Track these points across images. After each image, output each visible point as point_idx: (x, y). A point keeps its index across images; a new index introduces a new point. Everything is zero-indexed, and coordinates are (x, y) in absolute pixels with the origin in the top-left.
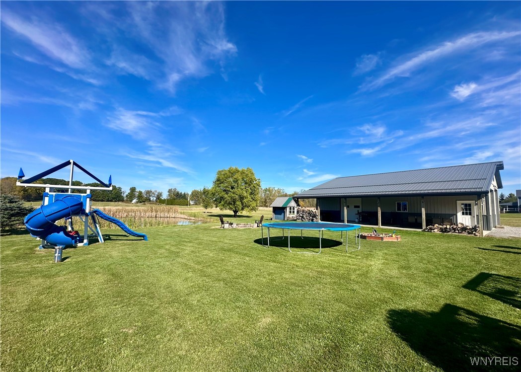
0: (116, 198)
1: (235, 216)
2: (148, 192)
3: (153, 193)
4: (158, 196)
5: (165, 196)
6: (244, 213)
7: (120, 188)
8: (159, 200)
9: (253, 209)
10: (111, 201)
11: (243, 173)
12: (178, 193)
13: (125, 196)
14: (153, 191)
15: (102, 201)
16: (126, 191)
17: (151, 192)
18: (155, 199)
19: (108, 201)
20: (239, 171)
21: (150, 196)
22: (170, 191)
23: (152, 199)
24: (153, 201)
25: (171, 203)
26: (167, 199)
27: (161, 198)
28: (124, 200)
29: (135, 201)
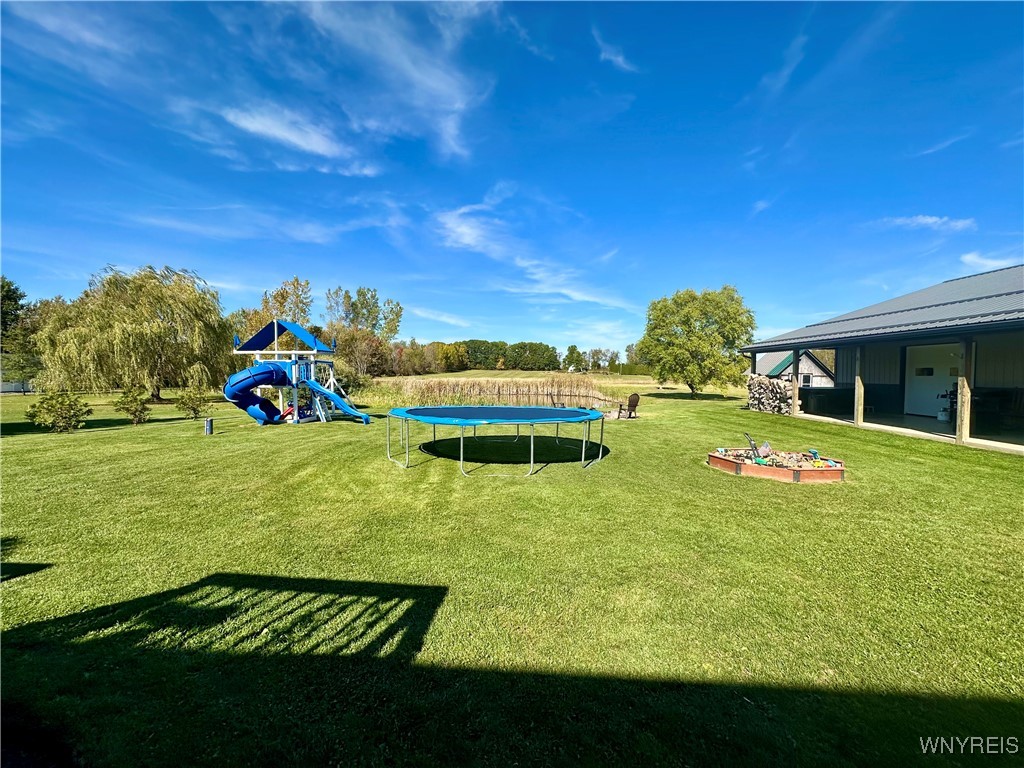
0: (548, 365)
1: (693, 396)
2: (596, 353)
3: (604, 354)
4: (612, 358)
5: (623, 359)
7: (554, 348)
8: (614, 368)
10: (544, 369)
11: (706, 299)
13: (561, 360)
14: (603, 350)
15: (532, 369)
16: (563, 352)
17: (600, 351)
18: (607, 364)
19: (539, 369)
20: (694, 298)
21: (599, 359)
22: (629, 349)
23: (602, 364)
24: (604, 368)
25: (628, 370)
26: (627, 365)
27: (617, 362)
28: (561, 367)
29: (571, 368)
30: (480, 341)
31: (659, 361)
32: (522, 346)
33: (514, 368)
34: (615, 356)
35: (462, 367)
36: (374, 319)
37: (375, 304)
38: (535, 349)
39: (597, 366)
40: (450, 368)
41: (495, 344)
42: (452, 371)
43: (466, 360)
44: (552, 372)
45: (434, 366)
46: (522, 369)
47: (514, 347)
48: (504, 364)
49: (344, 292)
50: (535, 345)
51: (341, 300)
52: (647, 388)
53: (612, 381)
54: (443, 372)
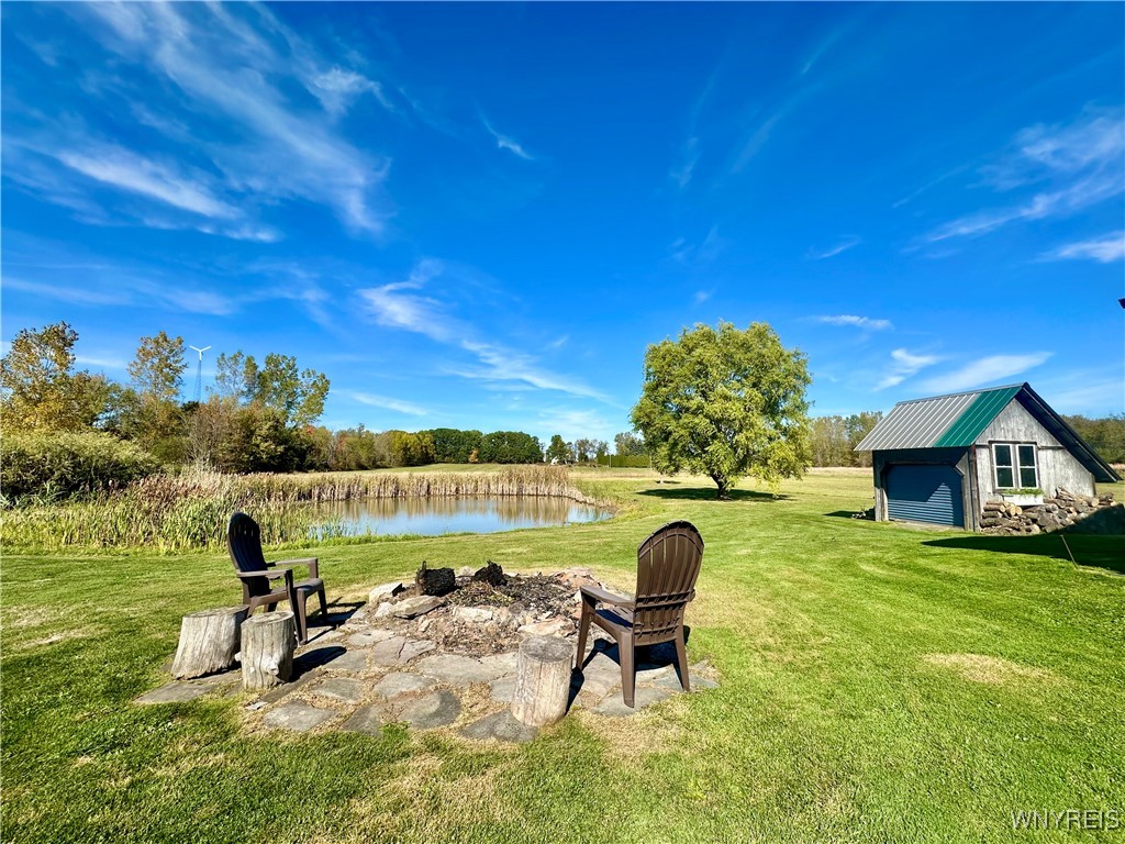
0: (530, 457)
1: (719, 494)
2: (583, 444)
3: (591, 445)
4: (600, 449)
5: (612, 450)
6: (745, 483)
7: (535, 438)
8: (603, 460)
9: (787, 470)
10: (523, 462)
12: (633, 442)
13: (544, 451)
14: (591, 440)
15: (511, 462)
16: (546, 443)
17: (587, 442)
18: (595, 455)
19: (519, 462)
21: (586, 450)
22: (618, 438)
23: (589, 456)
24: (592, 460)
25: (618, 462)
26: (617, 456)
27: (606, 454)
28: (545, 460)
29: (554, 460)
30: (450, 430)
31: (666, 439)
32: (500, 436)
33: (489, 461)
34: (603, 448)
35: (426, 460)
36: (290, 395)
37: (294, 377)
38: (513, 438)
39: (584, 458)
40: (409, 462)
41: (468, 434)
42: (412, 465)
43: (431, 452)
44: (533, 466)
45: (388, 459)
46: (500, 463)
47: (490, 437)
48: (478, 456)
49: (245, 358)
50: (515, 434)
51: (242, 368)
52: (643, 482)
53: (599, 474)
54: (400, 466)
